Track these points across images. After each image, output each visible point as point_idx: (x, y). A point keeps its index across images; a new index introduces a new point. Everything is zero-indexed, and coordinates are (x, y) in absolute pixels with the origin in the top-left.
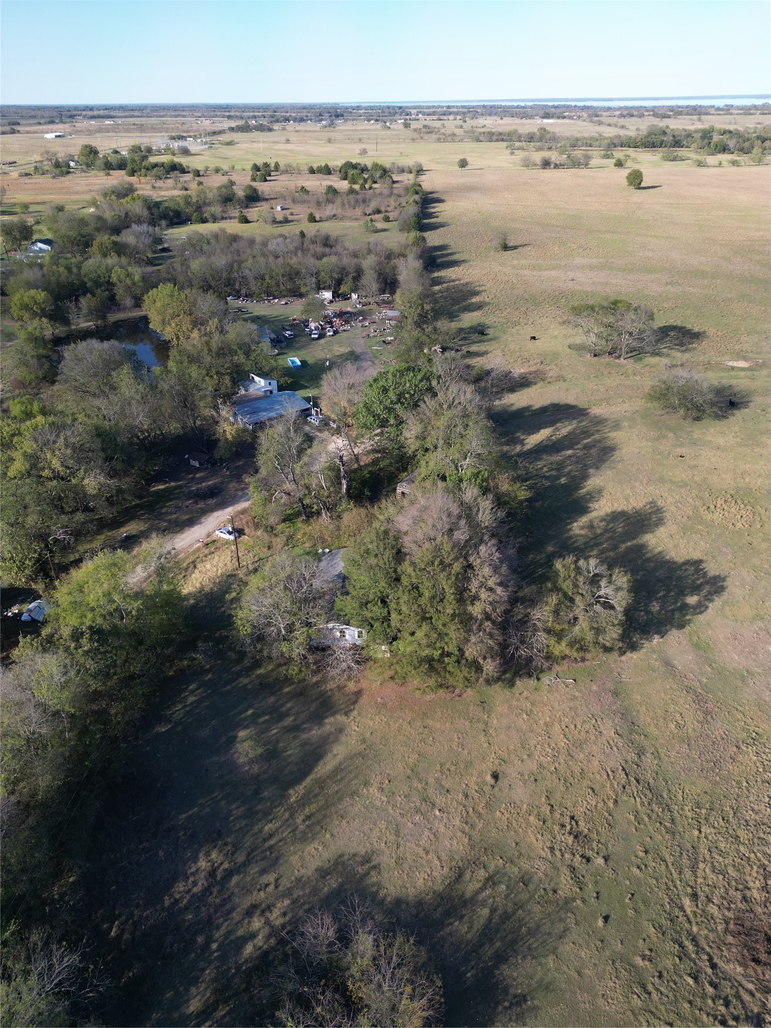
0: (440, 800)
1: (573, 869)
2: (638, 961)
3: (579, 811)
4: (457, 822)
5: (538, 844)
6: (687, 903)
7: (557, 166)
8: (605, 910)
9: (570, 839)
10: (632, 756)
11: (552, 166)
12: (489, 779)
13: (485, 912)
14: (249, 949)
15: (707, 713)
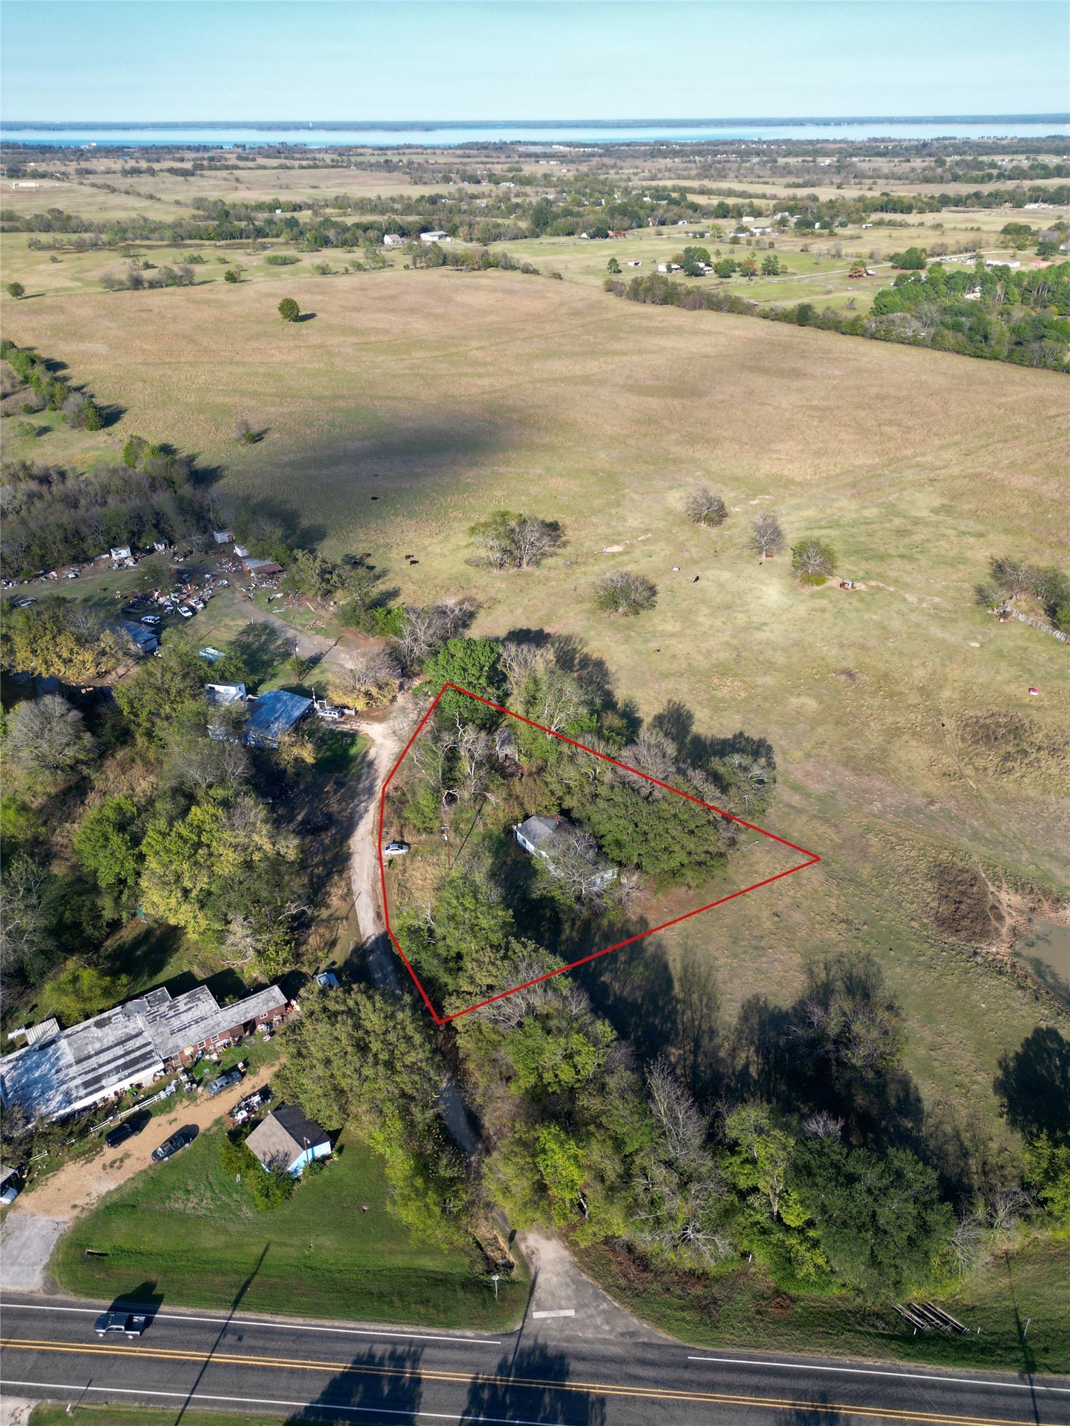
0: (763, 944)
1: (856, 938)
2: (922, 959)
3: (833, 908)
4: (784, 949)
5: (832, 935)
6: (913, 923)
7: (153, 285)
8: (887, 947)
9: (844, 925)
10: (827, 869)
11: (146, 285)
12: (776, 919)
13: (839, 983)
14: (753, 1071)
15: (836, 826)
